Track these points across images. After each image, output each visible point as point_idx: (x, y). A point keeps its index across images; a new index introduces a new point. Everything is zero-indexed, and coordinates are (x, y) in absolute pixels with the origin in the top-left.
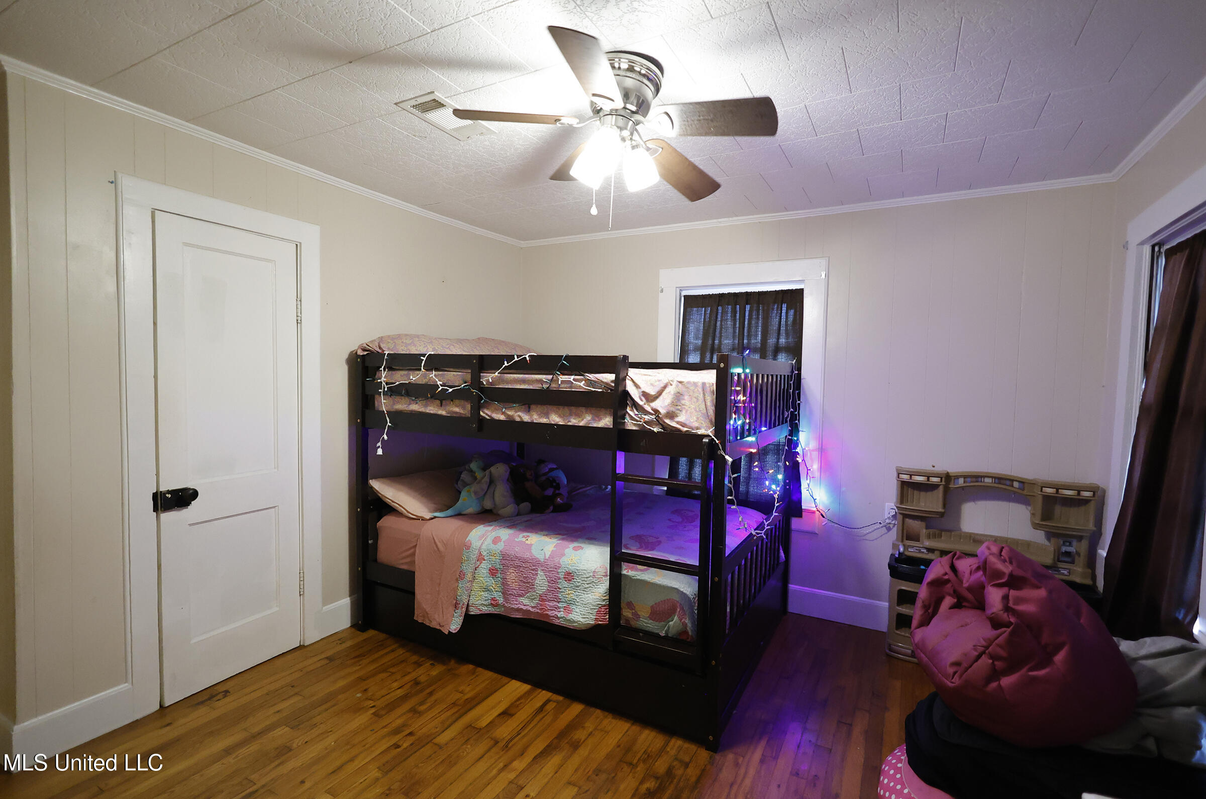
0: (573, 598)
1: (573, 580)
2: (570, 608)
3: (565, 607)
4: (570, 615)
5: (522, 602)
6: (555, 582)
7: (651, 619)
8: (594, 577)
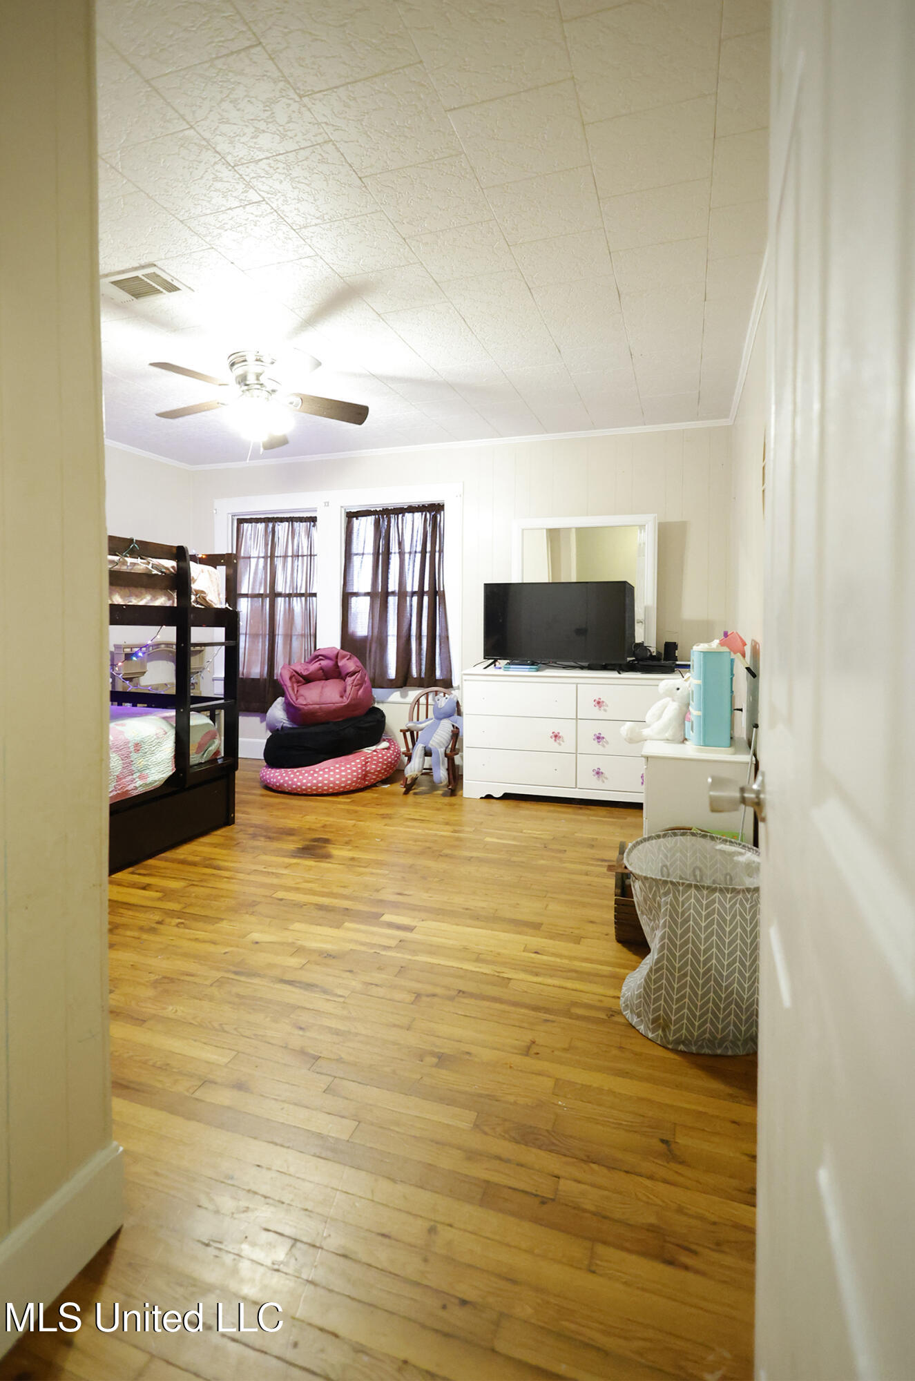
0: (145, 764)
1: (141, 749)
2: (145, 774)
3: (139, 776)
4: (148, 778)
6: (127, 758)
7: (196, 753)
8: (158, 738)
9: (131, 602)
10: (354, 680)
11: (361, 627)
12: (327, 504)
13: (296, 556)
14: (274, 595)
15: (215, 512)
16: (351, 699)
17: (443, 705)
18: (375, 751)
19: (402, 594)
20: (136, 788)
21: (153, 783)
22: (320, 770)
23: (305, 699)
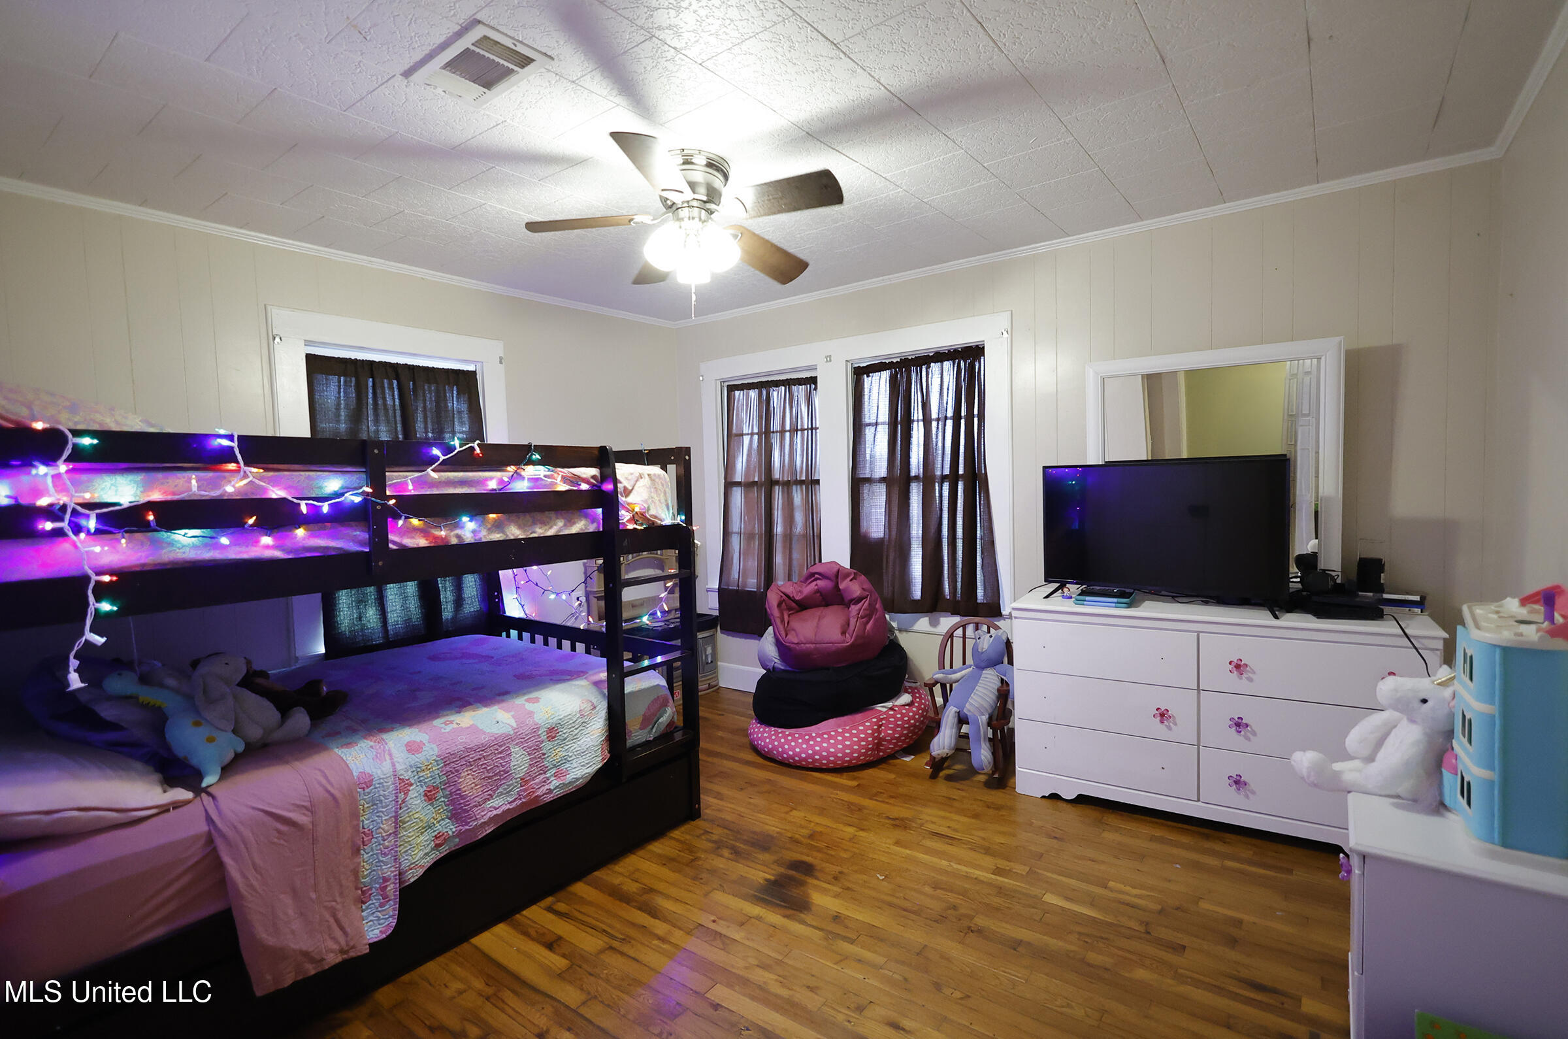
0: (564, 755)
1: (557, 735)
2: (562, 770)
3: (555, 773)
4: (568, 776)
5: (490, 807)
6: (538, 749)
7: (641, 729)
8: (582, 716)
9: (534, 532)
10: (860, 610)
11: (876, 525)
12: (829, 359)
13: (794, 430)
14: (770, 483)
15: (701, 378)
16: (857, 637)
17: (986, 646)
18: (891, 709)
19: (928, 479)
20: (550, 791)
21: (575, 782)
22: (818, 735)
23: (797, 635)
